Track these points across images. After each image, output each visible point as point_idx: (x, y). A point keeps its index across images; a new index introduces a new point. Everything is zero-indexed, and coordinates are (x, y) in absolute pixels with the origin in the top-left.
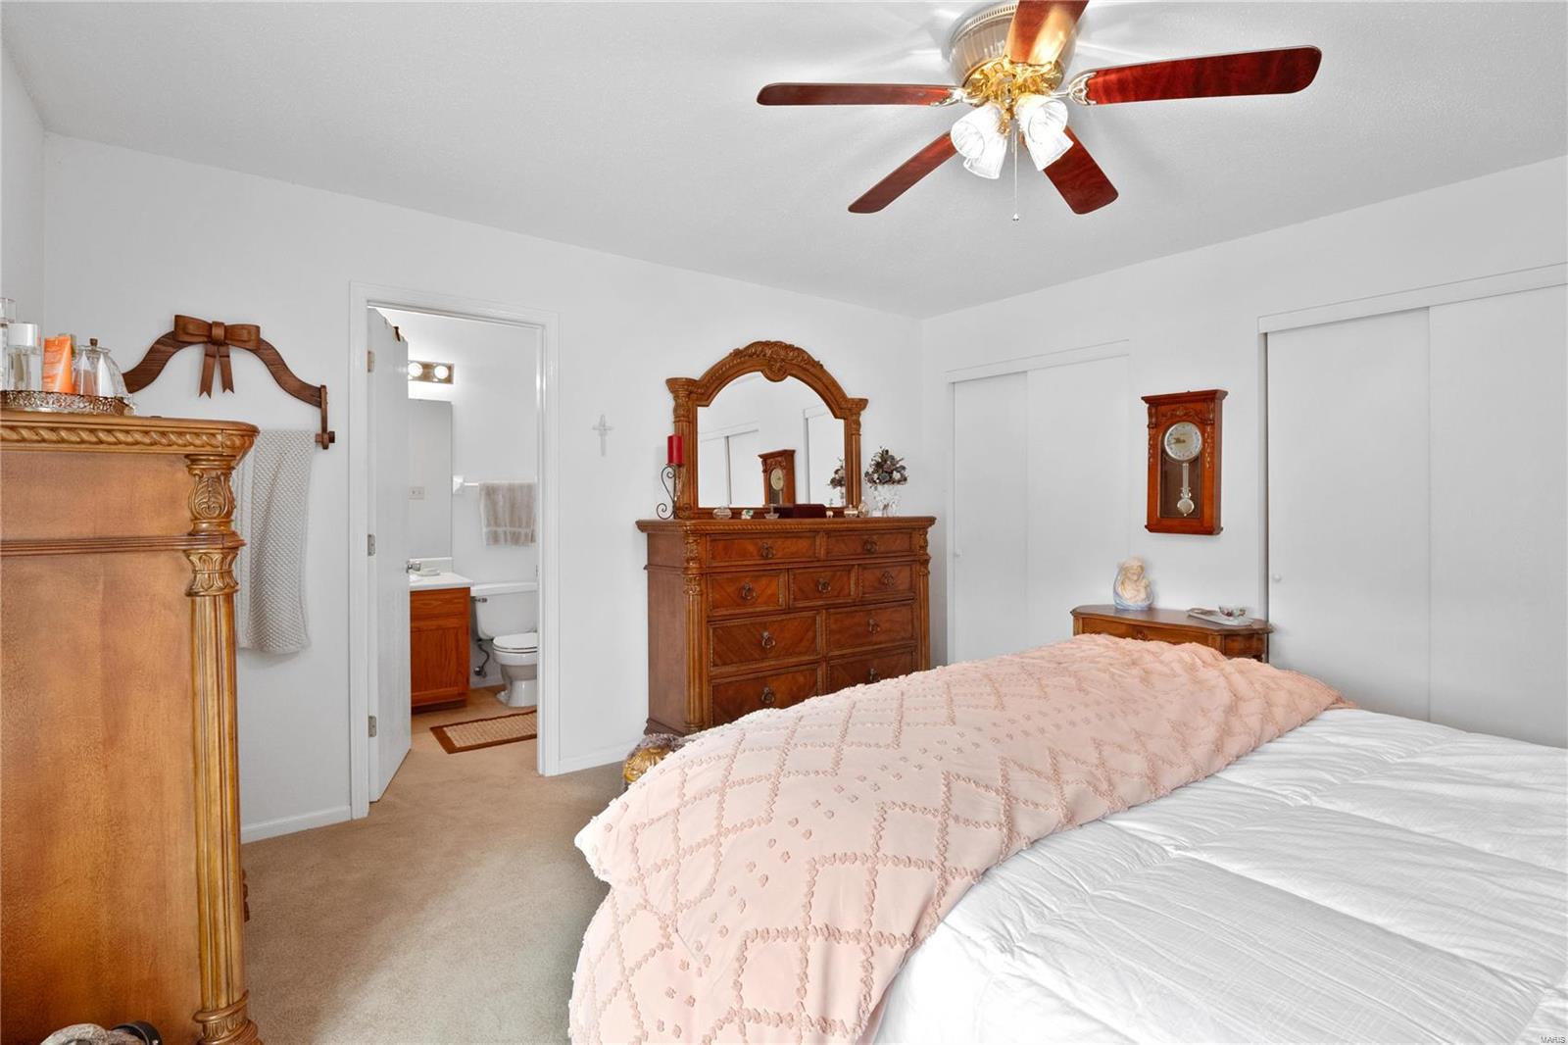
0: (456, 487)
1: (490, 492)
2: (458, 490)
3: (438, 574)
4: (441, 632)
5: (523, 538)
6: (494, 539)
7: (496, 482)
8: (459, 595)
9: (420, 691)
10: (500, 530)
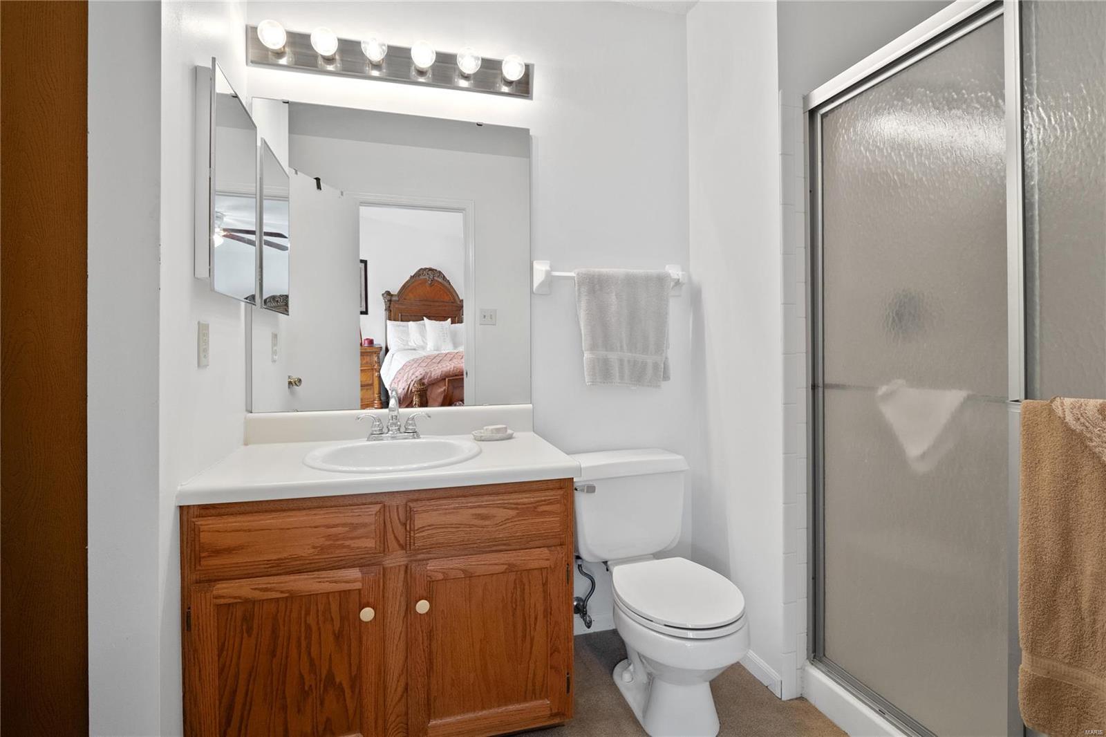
0: (539, 278)
1: (595, 285)
2: (542, 285)
3: (510, 437)
4: (512, 577)
5: (650, 371)
6: (603, 372)
7: (605, 270)
8: (549, 495)
9: (474, 710)
10: (613, 356)
